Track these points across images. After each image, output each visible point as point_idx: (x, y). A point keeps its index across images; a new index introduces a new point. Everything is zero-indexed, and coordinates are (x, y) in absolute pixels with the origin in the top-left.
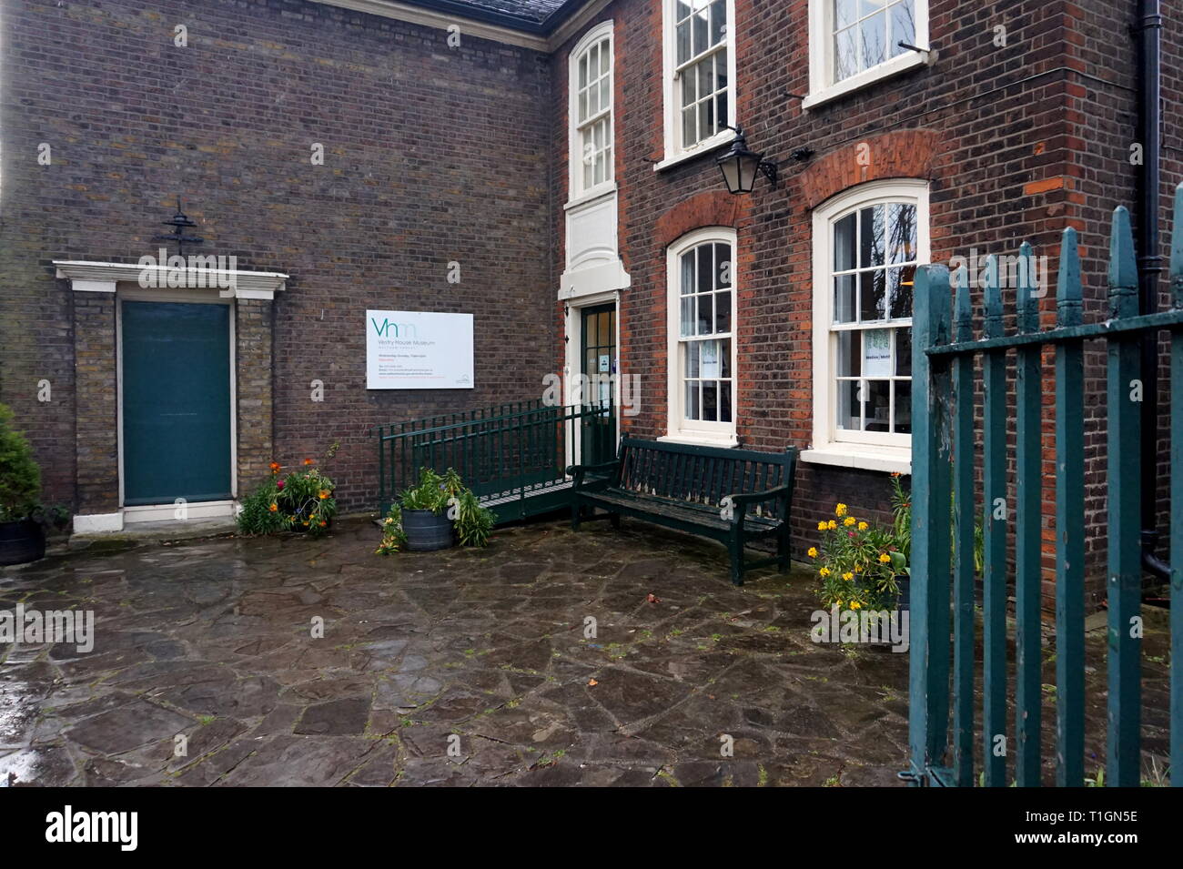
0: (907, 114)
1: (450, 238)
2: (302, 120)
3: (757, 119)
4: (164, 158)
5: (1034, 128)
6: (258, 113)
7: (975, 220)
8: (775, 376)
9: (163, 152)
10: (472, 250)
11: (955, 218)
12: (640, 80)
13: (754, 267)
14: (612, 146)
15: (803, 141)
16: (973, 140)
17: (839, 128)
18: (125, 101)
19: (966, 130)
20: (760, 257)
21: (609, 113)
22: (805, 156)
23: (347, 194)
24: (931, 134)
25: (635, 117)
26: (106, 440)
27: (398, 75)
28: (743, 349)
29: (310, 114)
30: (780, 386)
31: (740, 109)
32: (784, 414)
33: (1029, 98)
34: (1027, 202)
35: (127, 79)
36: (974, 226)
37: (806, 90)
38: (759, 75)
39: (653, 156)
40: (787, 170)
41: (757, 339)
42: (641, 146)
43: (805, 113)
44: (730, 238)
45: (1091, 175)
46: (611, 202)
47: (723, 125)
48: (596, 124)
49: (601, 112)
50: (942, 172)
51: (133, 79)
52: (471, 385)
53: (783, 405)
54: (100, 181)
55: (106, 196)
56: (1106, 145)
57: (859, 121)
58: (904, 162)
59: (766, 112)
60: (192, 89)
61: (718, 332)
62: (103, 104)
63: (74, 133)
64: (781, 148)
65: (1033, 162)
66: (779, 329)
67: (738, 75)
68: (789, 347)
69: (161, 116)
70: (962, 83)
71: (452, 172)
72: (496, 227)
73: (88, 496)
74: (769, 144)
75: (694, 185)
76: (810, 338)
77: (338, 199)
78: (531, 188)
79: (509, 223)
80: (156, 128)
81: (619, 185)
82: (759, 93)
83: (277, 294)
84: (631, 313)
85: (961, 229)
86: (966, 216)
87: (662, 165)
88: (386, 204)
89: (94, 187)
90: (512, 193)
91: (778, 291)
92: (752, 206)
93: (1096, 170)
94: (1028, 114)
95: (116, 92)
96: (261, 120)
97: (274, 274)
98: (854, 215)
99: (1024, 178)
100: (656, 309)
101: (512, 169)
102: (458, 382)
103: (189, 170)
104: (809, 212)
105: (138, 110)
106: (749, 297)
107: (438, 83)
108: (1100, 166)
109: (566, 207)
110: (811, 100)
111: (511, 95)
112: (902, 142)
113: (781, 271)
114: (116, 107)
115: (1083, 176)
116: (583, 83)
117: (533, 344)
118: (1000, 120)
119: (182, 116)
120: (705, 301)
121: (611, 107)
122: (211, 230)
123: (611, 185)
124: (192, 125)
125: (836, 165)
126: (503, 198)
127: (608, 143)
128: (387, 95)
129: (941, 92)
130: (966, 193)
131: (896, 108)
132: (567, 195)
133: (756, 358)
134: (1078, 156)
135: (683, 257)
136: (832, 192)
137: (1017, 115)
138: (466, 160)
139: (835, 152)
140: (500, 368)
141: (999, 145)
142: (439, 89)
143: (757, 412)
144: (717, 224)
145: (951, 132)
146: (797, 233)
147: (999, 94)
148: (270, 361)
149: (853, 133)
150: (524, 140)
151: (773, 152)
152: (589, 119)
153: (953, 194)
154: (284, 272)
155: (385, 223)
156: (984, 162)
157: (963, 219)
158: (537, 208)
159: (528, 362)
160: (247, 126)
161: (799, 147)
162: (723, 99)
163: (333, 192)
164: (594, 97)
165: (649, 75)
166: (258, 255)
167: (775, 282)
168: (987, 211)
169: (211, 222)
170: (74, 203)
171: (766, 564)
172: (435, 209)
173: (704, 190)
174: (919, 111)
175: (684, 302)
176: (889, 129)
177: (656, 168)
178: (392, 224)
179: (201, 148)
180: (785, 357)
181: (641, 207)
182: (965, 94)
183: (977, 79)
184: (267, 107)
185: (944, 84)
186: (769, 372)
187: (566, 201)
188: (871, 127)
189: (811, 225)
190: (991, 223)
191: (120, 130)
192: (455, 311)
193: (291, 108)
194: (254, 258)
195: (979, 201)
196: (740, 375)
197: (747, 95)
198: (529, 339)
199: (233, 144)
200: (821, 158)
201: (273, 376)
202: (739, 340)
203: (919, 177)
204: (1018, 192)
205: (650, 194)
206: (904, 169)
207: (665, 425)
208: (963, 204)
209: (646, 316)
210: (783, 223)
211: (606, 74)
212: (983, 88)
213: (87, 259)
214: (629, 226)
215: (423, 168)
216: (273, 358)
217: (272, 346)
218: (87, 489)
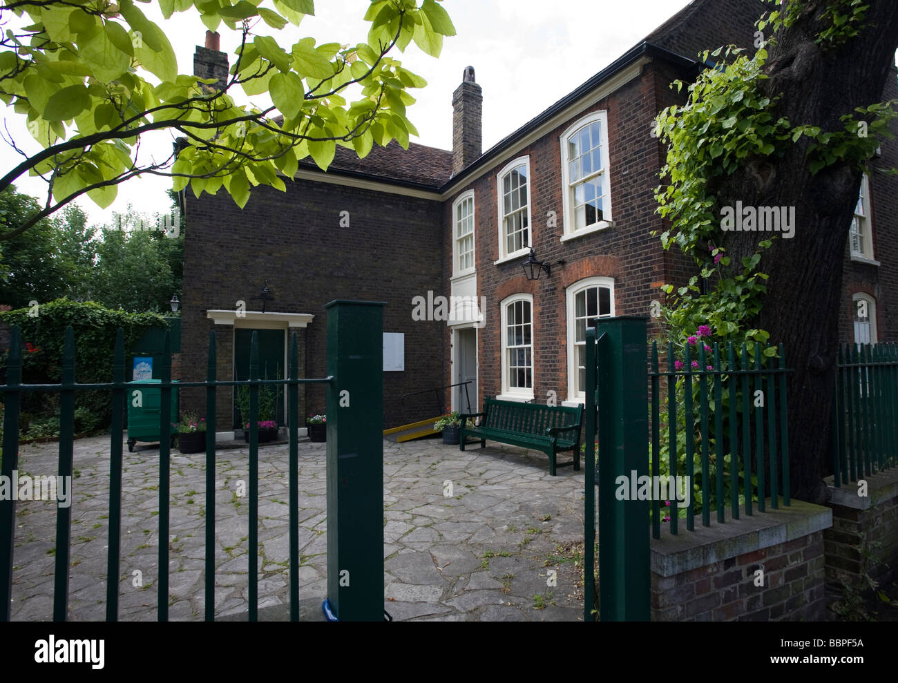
0: (604, 248)
1: (393, 295)
2: (321, 239)
3: (541, 244)
4: (257, 260)
5: (653, 260)
6: (301, 237)
7: (632, 298)
8: (551, 366)
9: (257, 257)
10: (403, 301)
11: (624, 296)
12: (487, 220)
13: (541, 313)
14: (474, 250)
15: (562, 256)
16: (630, 262)
17: (576, 252)
18: (240, 234)
19: (627, 258)
20: (543, 309)
21: (472, 234)
22: (563, 263)
23: (342, 275)
24: (614, 258)
25: (485, 237)
26: (229, 395)
27: (368, 216)
28: (536, 353)
29: (325, 236)
30: (553, 370)
31: (533, 239)
32: (555, 384)
33: (650, 246)
34: (651, 291)
35: (242, 223)
36: (632, 300)
37: (563, 233)
38: (542, 224)
39: (494, 257)
40: (555, 269)
41: (542, 348)
42: (488, 252)
43: (562, 243)
44: (529, 298)
45: (678, 279)
46: (472, 278)
47: (526, 246)
48: (466, 238)
49: (468, 233)
50: (619, 276)
51: (244, 223)
52: (403, 369)
53: (554, 380)
54: (228, 272)
55: (230, 279)
56: (685, 266)
57: (585, 249)
58: (604, 270)
59: (544, 241)
60: (271, 227)
61: (525, 344)
62: (230, 236)
63: (217, 249)
64: (552, 258)
65: (654, 274)
66: (553, 343)
67: (532, 222)
68: (557, 352)
69: (256, 240)
70: (625, 237)
71: (394, 262)
72: (416, 289)
73: (219, 423)
74: (546, 256)
75: (513, 273)
76: (566, 348)
77: (338, 277)
78: (433, 269)
79: (422, 287)
80: (253, 246)
81: (477, 270)
82: (542, 232)
83: (308, 324)
84: (484, 333)
85: (627, 301)
86: (629, 295)
87: (498, 262)
88: (361, 279)
89: (226, 275)
90: (424, 272)
91: (551, 326)
92: (539, 285)
93: (681, 277)
94: (651, 253)
95: (236, 230)
96: (303, 240)
97: (307, 315)
98: (584, 291)
99: (650, 280)
100: (496, 332)
101: (423, 260)
102: (396, 367)
103: (268, 265)
104: (565, 289)
105: (246, 238)
106: (539, 328)
107: (388, 218)
108: (682, 275)
109: (451, 279)
110: (564, 238)
111: (423, 223)
112: (602, 261)
113: (553, 316)
114: (236, 237)
115: (674, 280)
116: (459, 218)
117: (434, 348)
118: (640, 255)
119: (265, 240)
120: (519, 329)
121: (473, 231)
122: (277, 294)
123: (473, 269)
124: (270, 244)
125: (576, 268)
126: (419, 275)
127: (472, 248)
128: (363, 226)
129: (618, 240)
130: (628, 285)
131: (600, 245)
132: (451, 273)
133: (542, 357)
134: (671, 272)
135: (508, 307)
136: (574, 281)
137: (646, 253)
138: (401, 256)
139: (575, 263)
140: (418, 360)
141: (640, 266)
142: (388, 221)
143: (543, 383)
144: (524, 291)
145: (622, 258)
146: (559, 298)
147: (640, 244)
148: (304, 357)
149: (582, 254)
150: (430, 245)
151: (548, 260)
152: (463, 236)
153: (624, 285)
154: (312, 313)
155: (360, 288)
156: (635, 273)
157: (628, 296)
158: (436, 279)
159: (432, 357)
160: (296, 243)
161: (561, 259)
162: (526, 232)
163: (336, 274)
164: (465, 225)
165: (491, 218)
166: (300, 305)
167: (550, 321)
168: (637, 294)
169: (278, 290)
170: (216, 283)
171: (568, 464)
172: (385, 281)
173: (518, 275)
174: (609, 248)
175: (509, 329)
176: (597, 254)
177: (495, 263)
178: (364, 289)
179: (274, 254)
180: (555, 357)
181: (488, 281)
182: (627, 242)
183: (631, 236)
184: (306, 234)
185: (619, 237)
186: (548, 364)
187: (451, 276)
188: (590, 253)
189: (566, 295)
190: (639, 299)
191: (238, 247)
192: (395, 332)
193: (316, 234)
194: (298, 307)
195: (633, 289)
196: (535, 365)
197: (537, 232)
198: (433, 345)
199: (289, 252)
200: (569, 265)
201: (306, 365)
202: (534, 348)
203: (610, 276)
204: (648, 286)
205: (492, 275)
206: (604, 273)
207: (500, 390)
208: (627, 290)
209: (491, 335)
210: (554, 294)
211: (470, 215)
212: (634, 240)
213: (221, 309)
214: (483, 291)
215: (380, 261)
216: (306, 357)
217: (306, 350)
218: (218, 420)
